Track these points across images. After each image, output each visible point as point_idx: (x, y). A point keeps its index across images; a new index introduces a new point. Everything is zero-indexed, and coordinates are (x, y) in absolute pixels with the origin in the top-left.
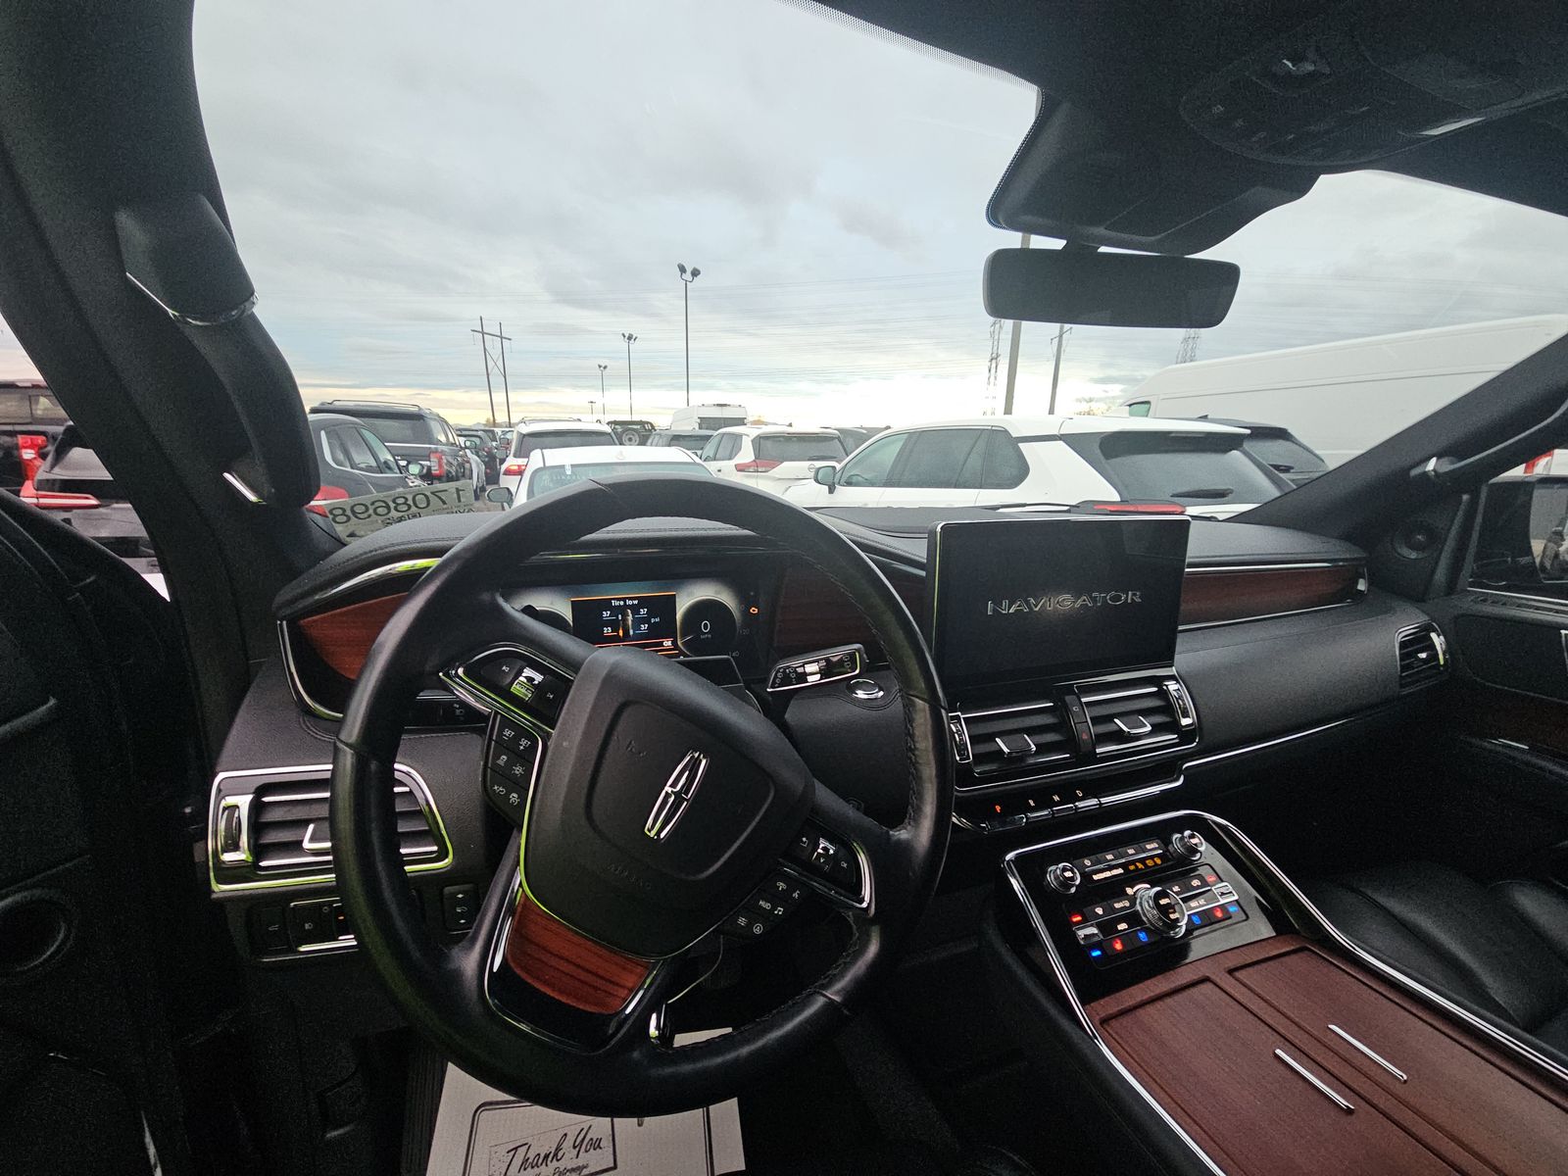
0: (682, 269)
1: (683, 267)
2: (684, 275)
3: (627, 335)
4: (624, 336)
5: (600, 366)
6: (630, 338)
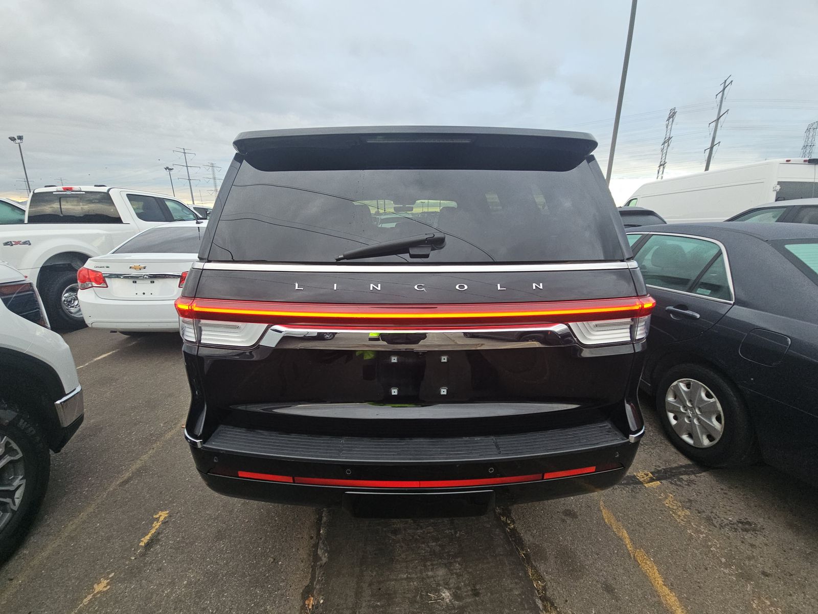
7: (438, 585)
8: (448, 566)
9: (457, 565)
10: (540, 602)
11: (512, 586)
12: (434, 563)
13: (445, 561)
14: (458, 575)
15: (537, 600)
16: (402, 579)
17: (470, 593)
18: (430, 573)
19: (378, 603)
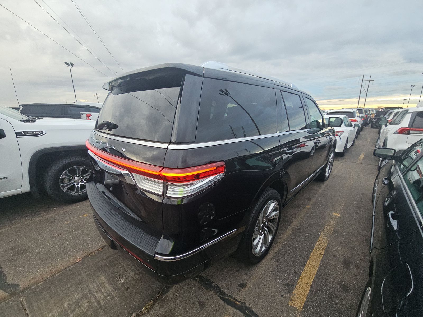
7: (125, 276)
8: (136, 274)
9: (138, 277)
10: (135, 315)
11: (137, 300)
12: (135, 270)
13: (137, 272)
14: (133, 280)
15: (135, 313)
16: (121, 265)
17: (126, 288)
18: (129, 271)
19: (107, 264)
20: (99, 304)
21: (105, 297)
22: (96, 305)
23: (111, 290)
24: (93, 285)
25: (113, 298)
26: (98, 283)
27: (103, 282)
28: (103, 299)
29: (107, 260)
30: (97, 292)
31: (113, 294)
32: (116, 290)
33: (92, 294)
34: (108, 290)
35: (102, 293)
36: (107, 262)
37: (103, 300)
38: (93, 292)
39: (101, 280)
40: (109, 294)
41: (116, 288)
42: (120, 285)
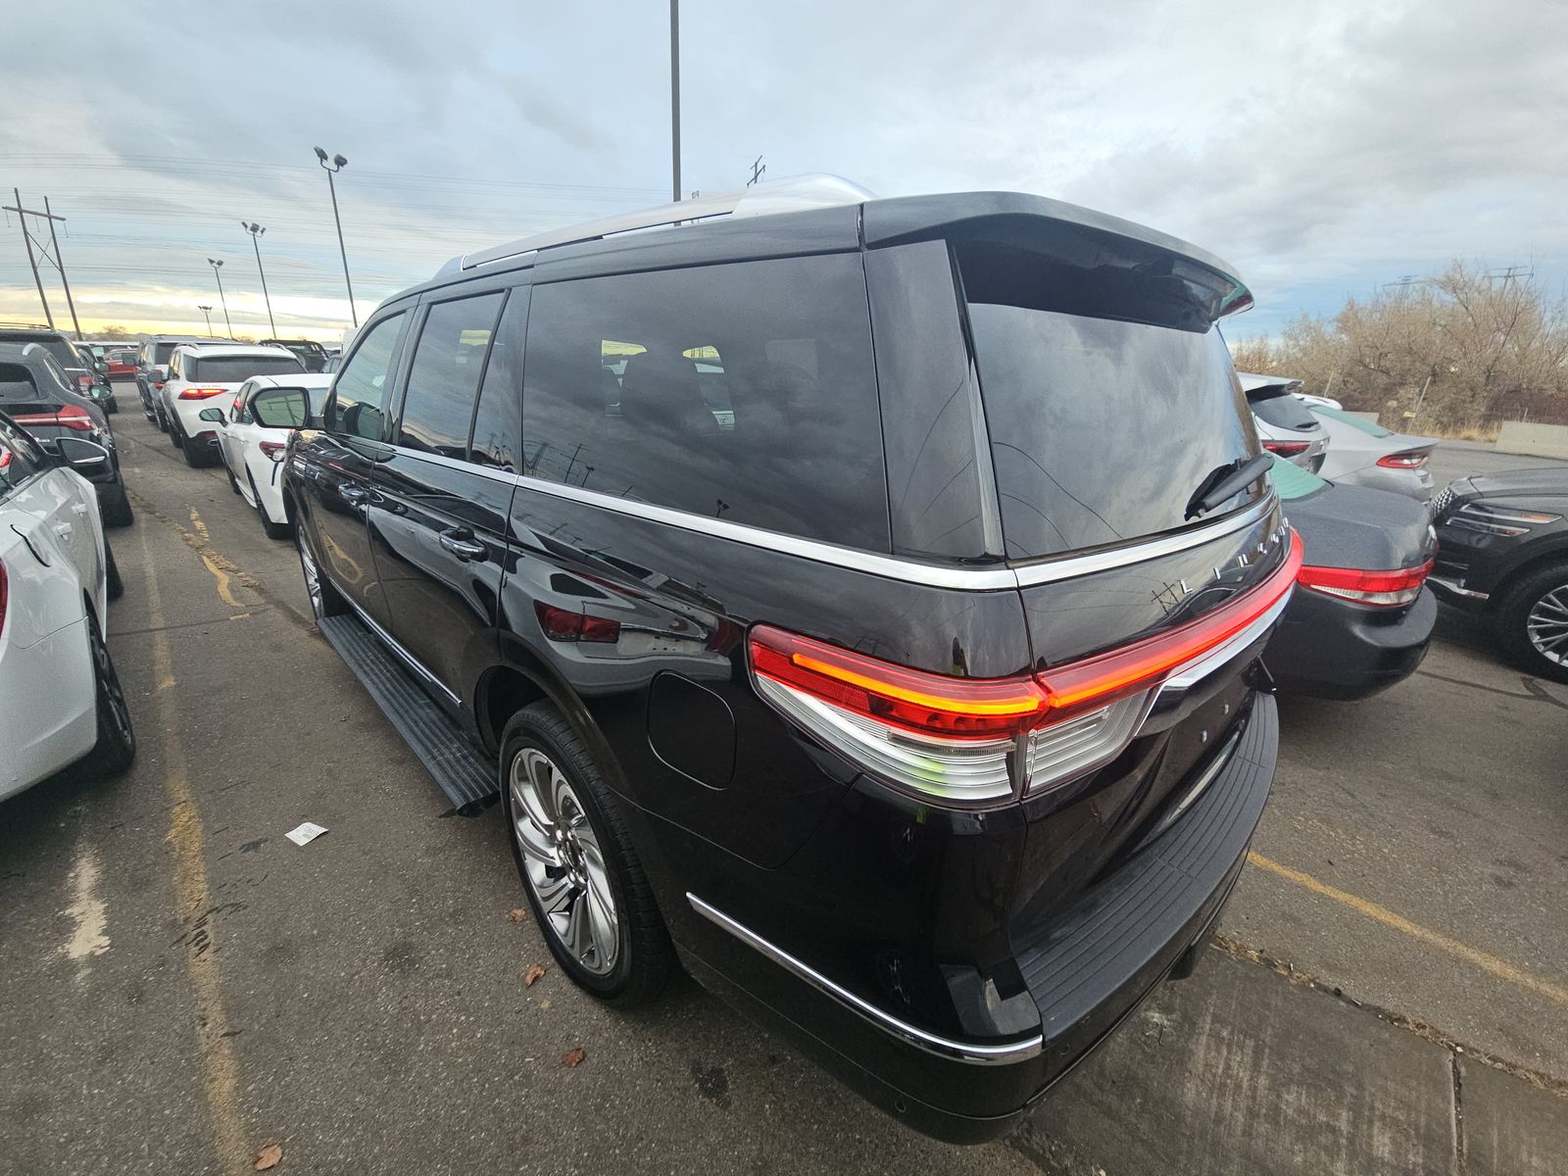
0: (322, 156)
1: (322, 151)
2: (325, 163)
3: (250, 225)
4: (246, 226)
5: (212, 262)
6: (255, 229)
19: (1138, 1100)
20: (1258, 1053)
21: (1229, 1045)
22: (1265, 1063)
23: (1204, 1039)
24: (1231, 1115)
25: (1216, 1019)
26: (1214, 1101)
27: (1199, 1082)
28: (1240, 1052)
29: (1124, 1108)
30: (1238, 1087)
31: (1207, 1027)
32: (1193, 1024)
33: (1254, 1098)
34: (1208, 1047)
35: (1228, 1067)
36: (1129, 1108)
37: (1241, 1047)
38: (1247, 1097)
39: (1198, 1093)
40: (1215, 1036)
41: (1188, 1024)
42: (1174, 1016)
